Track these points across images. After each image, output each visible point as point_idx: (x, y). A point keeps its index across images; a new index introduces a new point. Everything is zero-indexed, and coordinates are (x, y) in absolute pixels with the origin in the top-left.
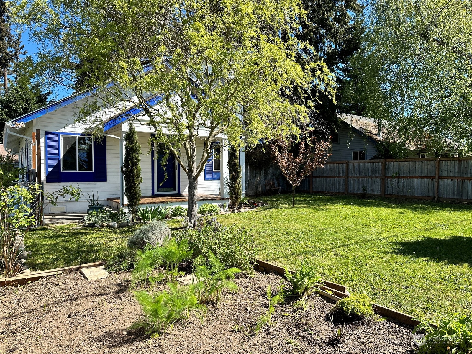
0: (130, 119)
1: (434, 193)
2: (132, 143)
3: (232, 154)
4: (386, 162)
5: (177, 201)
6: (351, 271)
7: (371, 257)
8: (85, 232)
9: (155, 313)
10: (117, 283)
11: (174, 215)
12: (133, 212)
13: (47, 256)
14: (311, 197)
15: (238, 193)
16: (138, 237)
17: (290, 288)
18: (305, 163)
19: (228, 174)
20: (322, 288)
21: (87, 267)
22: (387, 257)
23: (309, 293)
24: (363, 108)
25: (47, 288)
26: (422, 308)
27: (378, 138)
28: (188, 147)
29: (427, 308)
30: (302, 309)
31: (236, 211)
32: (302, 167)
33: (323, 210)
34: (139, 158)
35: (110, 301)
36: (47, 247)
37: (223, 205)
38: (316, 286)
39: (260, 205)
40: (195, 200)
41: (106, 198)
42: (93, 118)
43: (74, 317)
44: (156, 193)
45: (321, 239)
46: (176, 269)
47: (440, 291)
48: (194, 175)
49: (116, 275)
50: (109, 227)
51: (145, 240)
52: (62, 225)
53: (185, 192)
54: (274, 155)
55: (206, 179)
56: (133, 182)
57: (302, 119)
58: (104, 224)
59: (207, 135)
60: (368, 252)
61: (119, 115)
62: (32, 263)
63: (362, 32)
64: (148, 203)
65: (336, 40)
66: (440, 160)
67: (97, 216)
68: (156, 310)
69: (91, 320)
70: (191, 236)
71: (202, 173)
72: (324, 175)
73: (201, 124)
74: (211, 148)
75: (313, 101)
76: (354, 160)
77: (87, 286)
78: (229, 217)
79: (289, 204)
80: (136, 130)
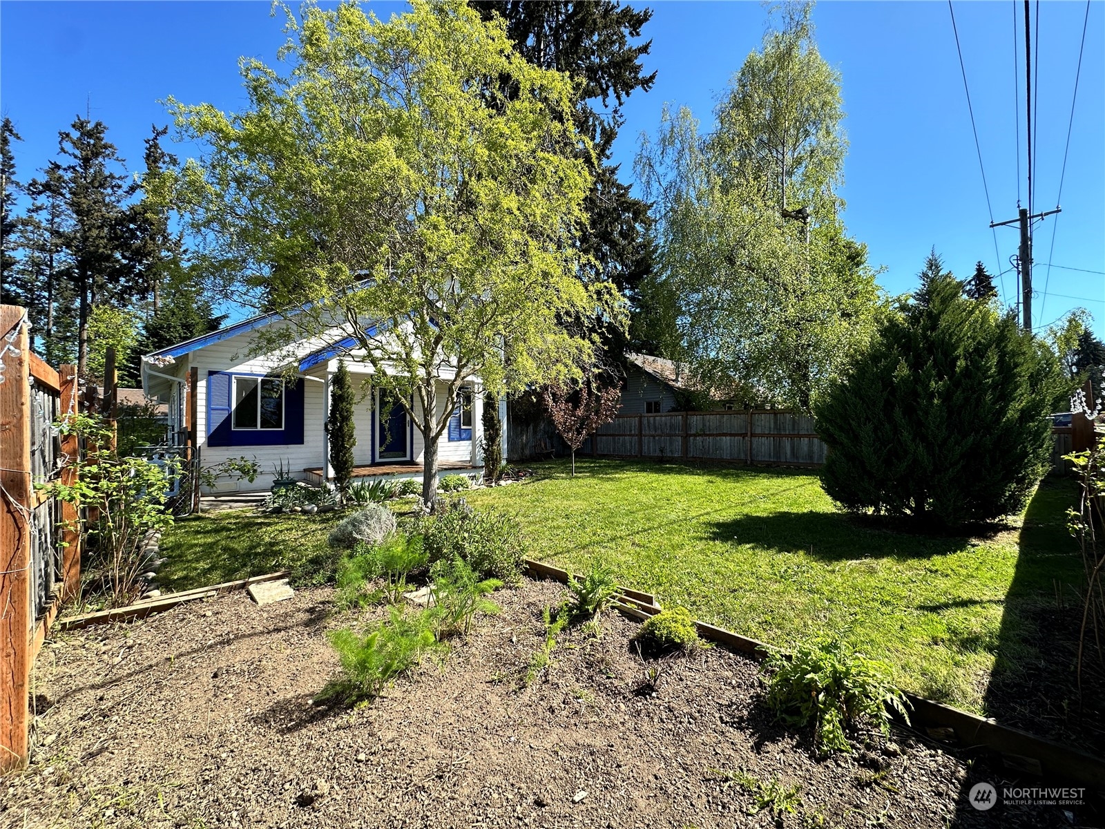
0: (340, 353)
1: (746, 455)
2: (341, 388)
3: (490, 404)
4: (687, 415)
5: (408, 472)
6: (657, 569)
7: (681, 546)
8: (267, 521)
9: (363, 666)
10: (306, 607)
11: (404, 492)
12: (342, 490)
13: (193, 565)
14: (595, 462)
15: (496, 459)
16: (344, 530)
17: (576, 602)
18: (588, 417)
19: (483, 433)
20: (621, 600)
21: (258, 582)
22: (701, 545)
23: (603, 607)
24: (657, 348)
25: (185, 622)
26: (759, 623)
27: (677, 385)
28: (424, 393)
29: (766, 622)
30: (594, 636)
31: (493, 484)
32: (583, 421)
33: (611, 479)
34: (353, 409)
35: (292, 640)
36: (198, 549)
37: (475, 476)
38: (613, 597)
39: (528, 475)
40: (434, 471)
41: (302, 469)
42: (284, 353)
43: (224, 676)
44: (378, 460)
45: (613, 522)
46: (402, 580)
47: (778, 593)
48: (433, 434)
49: (307, 594)
50: (304, 512)
51: (355, 535)
52: (230, 511)
53: (420, 459)
54: (547, 405)
55: (450, 439)
56: (343, 444)
57: (585, 358)
58: (296, 508)
59: (452, 377)
60: (676, 539)
61: (324, 348)
62: (166, 578)
63: (654, 251)
64: (364, 476)
65: (622, 260)
66: (752, 413)
67: (286, 496)
68: (365, 661)
69: (254, 680)
70: (428, 528)
71: (445, 431)
72: (611, 432)
73: (443, 361)
74: (458, 395)
75: (598, 334)
76: (647, 412)
77: (255, 615)
78: (484, 494)
79: (568, 473)
80: (348, 369)
